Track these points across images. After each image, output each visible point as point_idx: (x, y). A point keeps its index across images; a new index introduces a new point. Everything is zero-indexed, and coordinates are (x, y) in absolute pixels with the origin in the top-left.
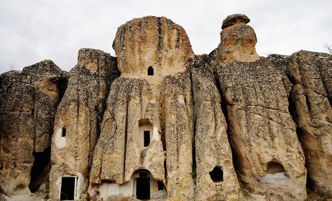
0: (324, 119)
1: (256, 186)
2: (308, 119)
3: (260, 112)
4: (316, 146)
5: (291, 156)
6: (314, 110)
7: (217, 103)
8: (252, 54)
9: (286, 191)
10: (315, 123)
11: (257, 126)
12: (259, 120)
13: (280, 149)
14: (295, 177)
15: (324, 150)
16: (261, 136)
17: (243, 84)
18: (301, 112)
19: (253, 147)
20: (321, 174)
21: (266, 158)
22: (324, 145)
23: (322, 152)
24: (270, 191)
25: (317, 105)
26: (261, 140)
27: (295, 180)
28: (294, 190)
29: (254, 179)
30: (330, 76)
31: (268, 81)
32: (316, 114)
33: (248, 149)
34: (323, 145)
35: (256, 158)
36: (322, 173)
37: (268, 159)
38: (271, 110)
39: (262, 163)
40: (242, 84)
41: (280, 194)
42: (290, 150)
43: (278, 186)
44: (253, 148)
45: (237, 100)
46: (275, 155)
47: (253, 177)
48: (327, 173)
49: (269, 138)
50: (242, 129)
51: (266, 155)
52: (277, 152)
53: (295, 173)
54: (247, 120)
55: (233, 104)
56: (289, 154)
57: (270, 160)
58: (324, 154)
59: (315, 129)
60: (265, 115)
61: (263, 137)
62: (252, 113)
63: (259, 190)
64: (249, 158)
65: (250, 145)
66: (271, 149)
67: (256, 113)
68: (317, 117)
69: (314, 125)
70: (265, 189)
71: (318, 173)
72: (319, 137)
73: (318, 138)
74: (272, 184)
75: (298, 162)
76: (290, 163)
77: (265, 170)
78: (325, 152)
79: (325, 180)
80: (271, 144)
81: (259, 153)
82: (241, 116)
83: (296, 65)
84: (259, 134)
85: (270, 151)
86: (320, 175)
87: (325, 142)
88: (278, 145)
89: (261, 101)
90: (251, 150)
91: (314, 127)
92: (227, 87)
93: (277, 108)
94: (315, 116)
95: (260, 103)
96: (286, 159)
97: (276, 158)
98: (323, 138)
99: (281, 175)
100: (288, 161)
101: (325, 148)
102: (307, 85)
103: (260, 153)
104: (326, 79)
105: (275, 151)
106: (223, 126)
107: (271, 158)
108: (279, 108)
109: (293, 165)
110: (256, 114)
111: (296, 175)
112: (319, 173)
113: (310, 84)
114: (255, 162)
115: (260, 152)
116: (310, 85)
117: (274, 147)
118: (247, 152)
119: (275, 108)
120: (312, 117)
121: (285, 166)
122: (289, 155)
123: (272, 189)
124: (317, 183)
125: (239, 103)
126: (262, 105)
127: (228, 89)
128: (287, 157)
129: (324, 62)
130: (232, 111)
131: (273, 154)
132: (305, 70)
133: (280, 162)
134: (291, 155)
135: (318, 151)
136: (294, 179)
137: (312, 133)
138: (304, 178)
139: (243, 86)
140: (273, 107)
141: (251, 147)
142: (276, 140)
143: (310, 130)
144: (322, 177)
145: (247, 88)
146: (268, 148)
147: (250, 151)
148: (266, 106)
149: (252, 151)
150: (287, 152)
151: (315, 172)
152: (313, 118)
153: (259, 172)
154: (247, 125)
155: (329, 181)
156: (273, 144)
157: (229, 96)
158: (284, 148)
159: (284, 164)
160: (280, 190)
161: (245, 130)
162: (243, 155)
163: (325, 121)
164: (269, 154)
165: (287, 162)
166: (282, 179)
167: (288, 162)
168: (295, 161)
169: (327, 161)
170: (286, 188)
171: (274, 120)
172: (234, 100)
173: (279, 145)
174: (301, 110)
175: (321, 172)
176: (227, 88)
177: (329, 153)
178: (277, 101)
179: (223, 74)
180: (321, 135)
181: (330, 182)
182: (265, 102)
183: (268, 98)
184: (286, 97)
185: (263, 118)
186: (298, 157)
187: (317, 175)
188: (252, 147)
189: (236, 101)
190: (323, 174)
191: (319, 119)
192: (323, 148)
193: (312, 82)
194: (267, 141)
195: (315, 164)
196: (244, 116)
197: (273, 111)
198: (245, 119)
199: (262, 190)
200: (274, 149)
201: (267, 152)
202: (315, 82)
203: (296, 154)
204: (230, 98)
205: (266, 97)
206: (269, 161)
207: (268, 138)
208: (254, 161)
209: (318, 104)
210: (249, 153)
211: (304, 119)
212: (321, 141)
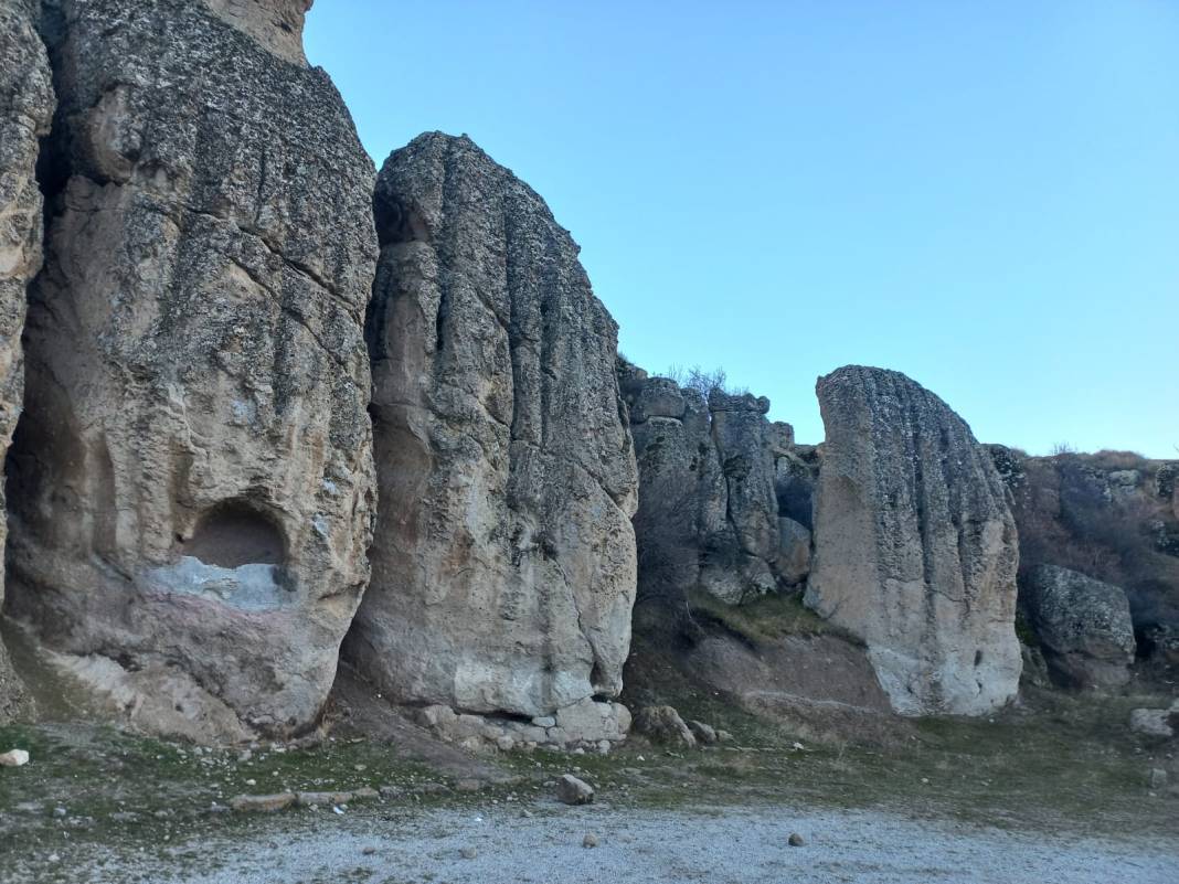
0: (482, 398)
1: (96, 605)
2: (424, 379)
3: (258, 263)
4: (422, 489)
5: (335, 497)
6: (458, 353)
7: (23, 118)
8: (285, 27)
9: (253, 652)
10: (450, 402)
11: (223, 316)
12: (240, 293)
13: (300, 453)
14: (321, 594)
15: (451, 509)
16: (229, 368)
17: (214, 110)
18: (406, 347)
19: (168, 409)
20: (404, 599)
21: (217, 481)
22: (458, 491)
23: (440, 516)
24: (171, 641)
25: (476, 339)
26: (224, 384)
27: (313, 608)
28: (289, 650)
29: (101, 572)
30: (534, 266)
31: (326, 165)
32: (461, 371)
33: (136, 411)
34: (452, 489)
35: (163, 464)
36: (409, 599)
37: (223, 481)
38: (307, 279)
39: (186, 496)
40: (207, 108)
41: (219, 663)
42: (337, 472)
43: (221, 621)
44: (165, 414)
45: (156, 165)
46: (269, 476)
47: (98, 562)
48: (428, 601)
49: (269, 389)
50: (134, 308)
51: (225, 463)
52: (282, 462)
53: (329, 575)
54: (180, 273)
55: (122, 175)
56: (330, 486)
57: (235, 493)
58: (442, 526)
59: (439, 422)
60: (277, 286)
61: (239, 376)
62: (216, 250)
63: (108, 630)
64: (119, 456)
65: (156, 396)
66: (260, 443)
67: (240, 259)
68: (462, 381)
69: (441, 407)
70: (146, 628)
71: (394, 594)
72: (446, 458)
73: (439, 461)
74: (195, 610)
75: (353, 530)
76: (322, 526)
77: (188, 534)
78: (449, 517)
79: (411, 629)
80: (270, 418)
81: (189, 443)
82: (152, 242)
83: (437, 172)
84: (225, 355)
85: (250, 451)
86: (397, 605)
87: (463, 479)
88: (296, 432)
89: (277, 222)
90: (150, 417)
91: (440, 416)
92: (120, 78)
93: (332, 281)
94: (457, 378)
95: (269, 228)
96: (311, 505)
97: (267, 489)
98: (459, 465)
99: (256, 575)
100: (318, 515)
101: (454, 504)
102: (455, 256)
103: (192, 448)
104: (518, 269)
105: (272, 456)
106: (18, 251)
107: (244, 484)
108: (342, 285)
109: (329, 541)
110: (238, 264)
111: (325, 585)
112: (397, 596)
113: (471, 257)
114: (150, 483)
115: (196, 444)
116: (467, 261)
117: (274, 438)
118: (122, 424)
119: (325, 280)
120: (440, 376)
121: (293, 537)
122: (327, 493)
123: (186, 632)
124: (377, 637)
125: (161, 179)
126: (273, 238)
127: (122, 92)
128: (319, 497)
129: (527, 212)
130: (96, 210)
131: (261, 470)
132: (464, 204)
133: (276, 512)
134: (338, 493)
135: (423, 508)
136: (311, 604)
137: (423, 436)
138: (350, 607)
139: (206, 119)
140: (318, 271)
141: (158, 406)
142: (297, 411)
143: (420, 421)
144: (403, 613)
145: (228, 137)
146: (243, 436)
147: (142, 426)
148: (290, 253)
149: (151, 426)
150: (326, 475)
151: (383, 590)
152: (447, 382)
153: (150, 537)
154: (169, 294)
155: (427, 635)
156: (277, 423)
157: (113, 127)
158: (318, 455)
159: (293, 527)
160: (227, 643)
161: (147, 315)
162: (88, 435)
163: (483, 407)
164: (238, 463)
165: (311, 522)
166: (253, 594)
167: (314, 519)
168: (343, 524)
169: (448, 554)
170: (254, 635)
171: (311, 324)
172: (133, 156)
173: (306, 434)
174: (408, 336)
175: (408, 594)
176: (117, 83)
177: (464, 527)
178: (341, 259)
179: (109, 22)
180: (459, 451)
181: (427, 637)
182: (292, 236)
183: (308, 225)
184: (374, 259)
185: (261, 292)
186: (360, 512)
187: (385, 603)
188: (162, 408)
189: (141, 169)
190: (411, 603)
191: (467, 392)
192: (450, 502)
193: (478, 255)
194: (255, 400)
195: (392, 559)
196: (168, 249)
197: (316, 287)
198: (167, 267)
199: (126, 632)
200: (272, 448)
201: (233, 452)
202: (485, 259)
203: (357, 496)
204: (117, 141)
205: (301, 215)
206: (228, 495)
207: (261, 388)
208: (148, 477)
209: (480, 339)
210: (131, 432)
211: (409, 374)
212: (449, 472)
